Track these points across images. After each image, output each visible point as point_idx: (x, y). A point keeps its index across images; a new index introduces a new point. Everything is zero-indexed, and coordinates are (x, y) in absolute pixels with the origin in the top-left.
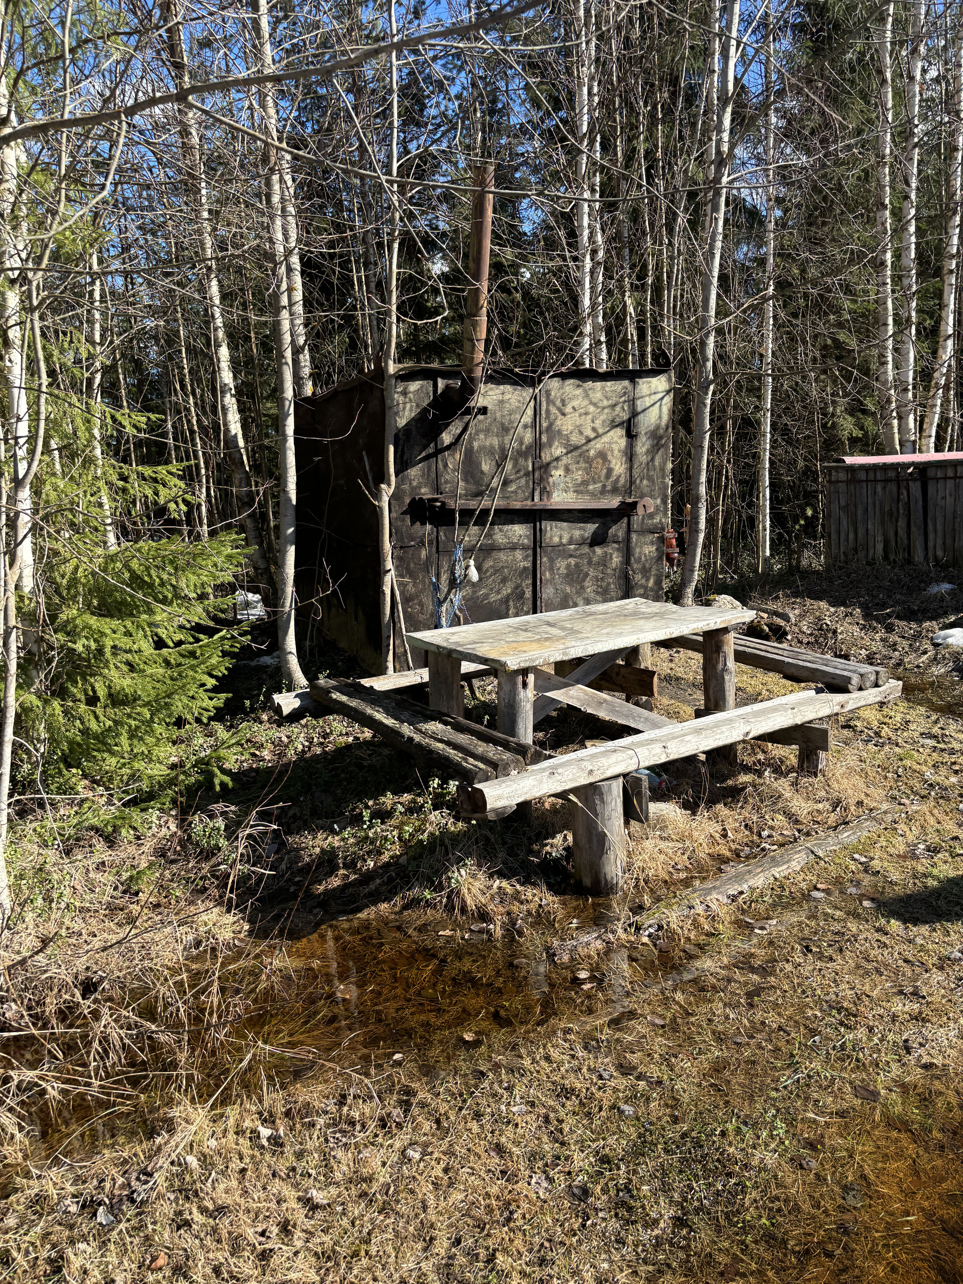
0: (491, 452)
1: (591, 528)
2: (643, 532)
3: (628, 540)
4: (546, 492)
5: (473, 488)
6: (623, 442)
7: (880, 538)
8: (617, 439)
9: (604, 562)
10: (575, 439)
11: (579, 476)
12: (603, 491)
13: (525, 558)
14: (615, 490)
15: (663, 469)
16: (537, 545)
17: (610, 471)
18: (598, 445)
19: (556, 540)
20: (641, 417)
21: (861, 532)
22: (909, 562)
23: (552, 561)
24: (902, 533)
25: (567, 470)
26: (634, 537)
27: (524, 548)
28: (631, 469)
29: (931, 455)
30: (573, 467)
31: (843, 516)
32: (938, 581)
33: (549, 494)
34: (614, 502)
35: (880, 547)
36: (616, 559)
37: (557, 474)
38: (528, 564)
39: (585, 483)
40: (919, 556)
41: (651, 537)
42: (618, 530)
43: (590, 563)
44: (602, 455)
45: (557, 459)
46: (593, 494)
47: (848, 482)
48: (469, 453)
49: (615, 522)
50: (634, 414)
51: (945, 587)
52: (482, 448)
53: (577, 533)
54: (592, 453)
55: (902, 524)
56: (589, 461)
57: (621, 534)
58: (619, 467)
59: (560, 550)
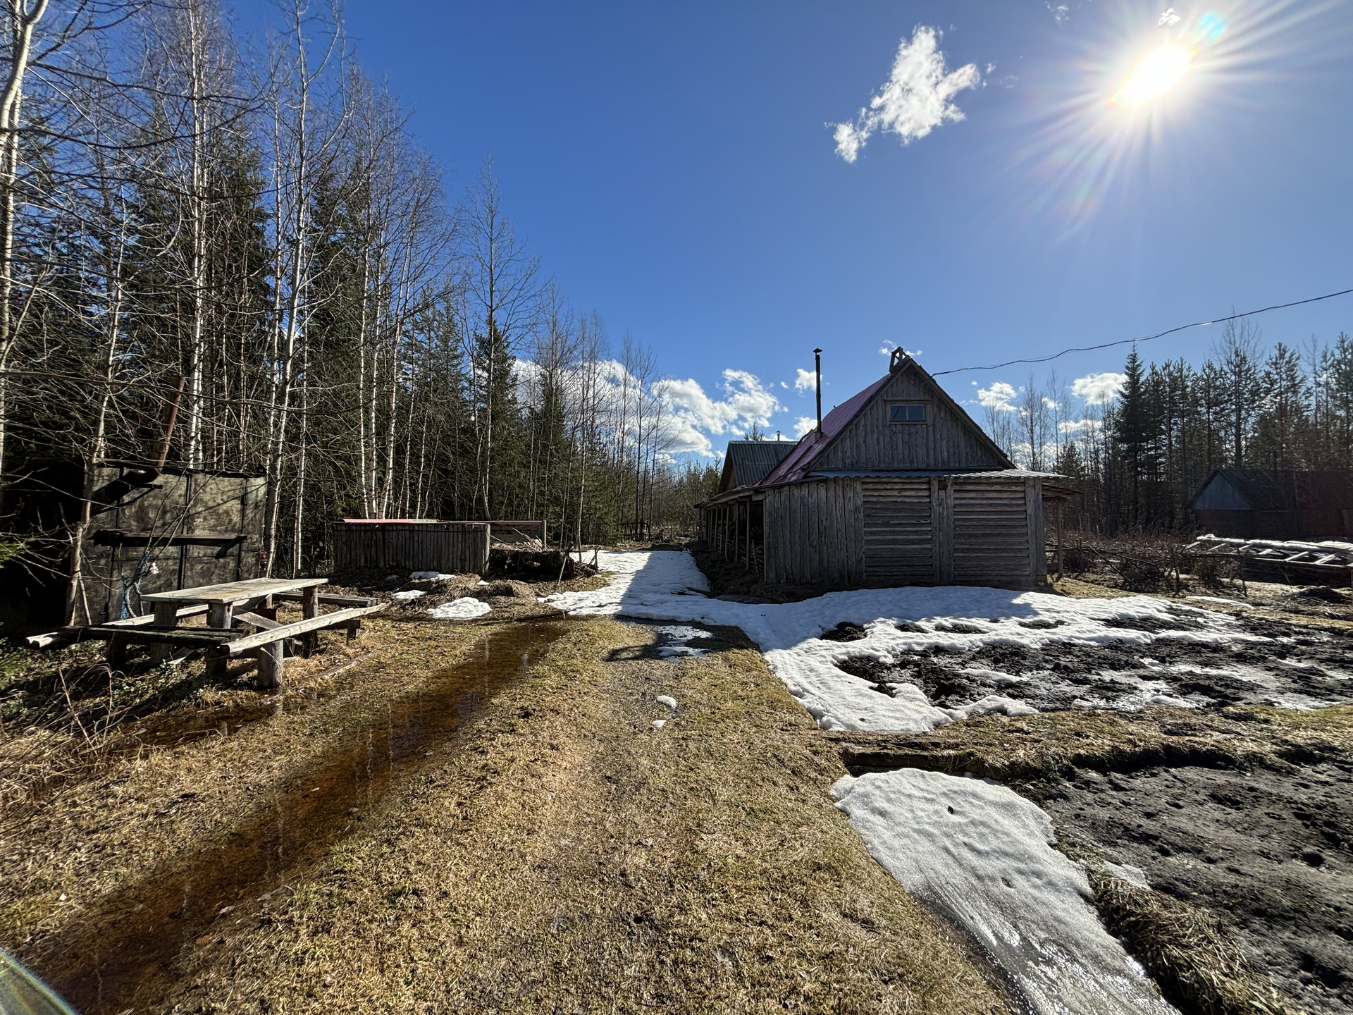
0: (156, 507)
1: (218, 549)
2: (247, 551)
3: (239, 555)
4: (191, 530)
5: (142, 526)
6: (239, 507)
7: (363, 556)
8: (235, 505)
9: (225, 566)
10: (211, 504)
11: (212, 522)
12: (226, 530)
13: (174, 564)
14: (233, 530)
15: (260, 521)
16: (183, 557)
17: (231, 520)
18: (224, 507)
19: (196, 554)
20: (249, 495)
21: (353, 554)
22: (377, 567)
23: (192, 565)
24: (373, 554)
25: (205, 519)
26: (243, 553)
27: (175, 559)
28: (243, 520)
29: (384, 520)
30: (209, 518)
31: (344, 547)
32: (391, 574)
33: (193, 531)
34: (233, 536)
35: (363, 561)
36: (232, 565)
37: (199, 521)
38: (176, 567)
39: (215, 526)
40: (382, 564)
41: (251, 554)
42: (234, 550)
43: (216, 567)
44: (227, 512)
45: (199, 513)
46: (220, 532)
47: (346, 531)
48: (141, 508)
49: (232, 546)
50: (246, 494)
51: (394, 577)
52: (150, 505)
53: (209, 551)
54: (221, 511)
55: (373, 550)
56: (219, 515)
57: (236, 552)
58: (236, 518)
59: (198, 560)
